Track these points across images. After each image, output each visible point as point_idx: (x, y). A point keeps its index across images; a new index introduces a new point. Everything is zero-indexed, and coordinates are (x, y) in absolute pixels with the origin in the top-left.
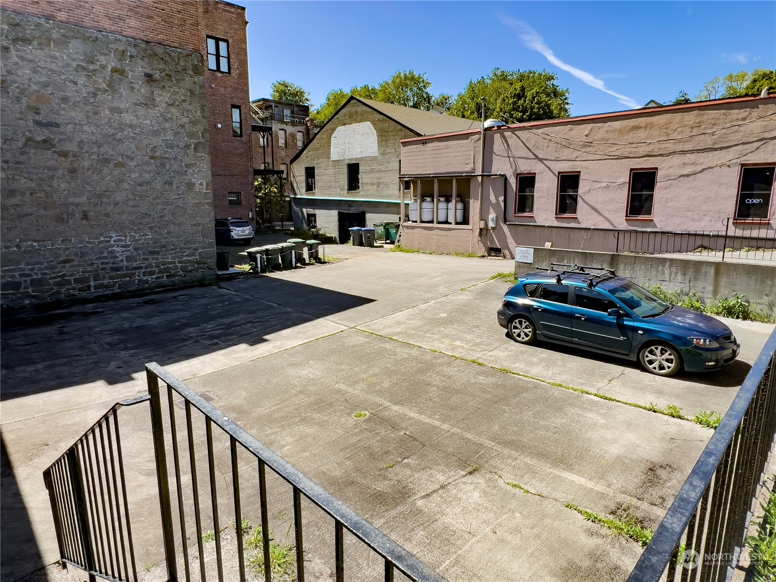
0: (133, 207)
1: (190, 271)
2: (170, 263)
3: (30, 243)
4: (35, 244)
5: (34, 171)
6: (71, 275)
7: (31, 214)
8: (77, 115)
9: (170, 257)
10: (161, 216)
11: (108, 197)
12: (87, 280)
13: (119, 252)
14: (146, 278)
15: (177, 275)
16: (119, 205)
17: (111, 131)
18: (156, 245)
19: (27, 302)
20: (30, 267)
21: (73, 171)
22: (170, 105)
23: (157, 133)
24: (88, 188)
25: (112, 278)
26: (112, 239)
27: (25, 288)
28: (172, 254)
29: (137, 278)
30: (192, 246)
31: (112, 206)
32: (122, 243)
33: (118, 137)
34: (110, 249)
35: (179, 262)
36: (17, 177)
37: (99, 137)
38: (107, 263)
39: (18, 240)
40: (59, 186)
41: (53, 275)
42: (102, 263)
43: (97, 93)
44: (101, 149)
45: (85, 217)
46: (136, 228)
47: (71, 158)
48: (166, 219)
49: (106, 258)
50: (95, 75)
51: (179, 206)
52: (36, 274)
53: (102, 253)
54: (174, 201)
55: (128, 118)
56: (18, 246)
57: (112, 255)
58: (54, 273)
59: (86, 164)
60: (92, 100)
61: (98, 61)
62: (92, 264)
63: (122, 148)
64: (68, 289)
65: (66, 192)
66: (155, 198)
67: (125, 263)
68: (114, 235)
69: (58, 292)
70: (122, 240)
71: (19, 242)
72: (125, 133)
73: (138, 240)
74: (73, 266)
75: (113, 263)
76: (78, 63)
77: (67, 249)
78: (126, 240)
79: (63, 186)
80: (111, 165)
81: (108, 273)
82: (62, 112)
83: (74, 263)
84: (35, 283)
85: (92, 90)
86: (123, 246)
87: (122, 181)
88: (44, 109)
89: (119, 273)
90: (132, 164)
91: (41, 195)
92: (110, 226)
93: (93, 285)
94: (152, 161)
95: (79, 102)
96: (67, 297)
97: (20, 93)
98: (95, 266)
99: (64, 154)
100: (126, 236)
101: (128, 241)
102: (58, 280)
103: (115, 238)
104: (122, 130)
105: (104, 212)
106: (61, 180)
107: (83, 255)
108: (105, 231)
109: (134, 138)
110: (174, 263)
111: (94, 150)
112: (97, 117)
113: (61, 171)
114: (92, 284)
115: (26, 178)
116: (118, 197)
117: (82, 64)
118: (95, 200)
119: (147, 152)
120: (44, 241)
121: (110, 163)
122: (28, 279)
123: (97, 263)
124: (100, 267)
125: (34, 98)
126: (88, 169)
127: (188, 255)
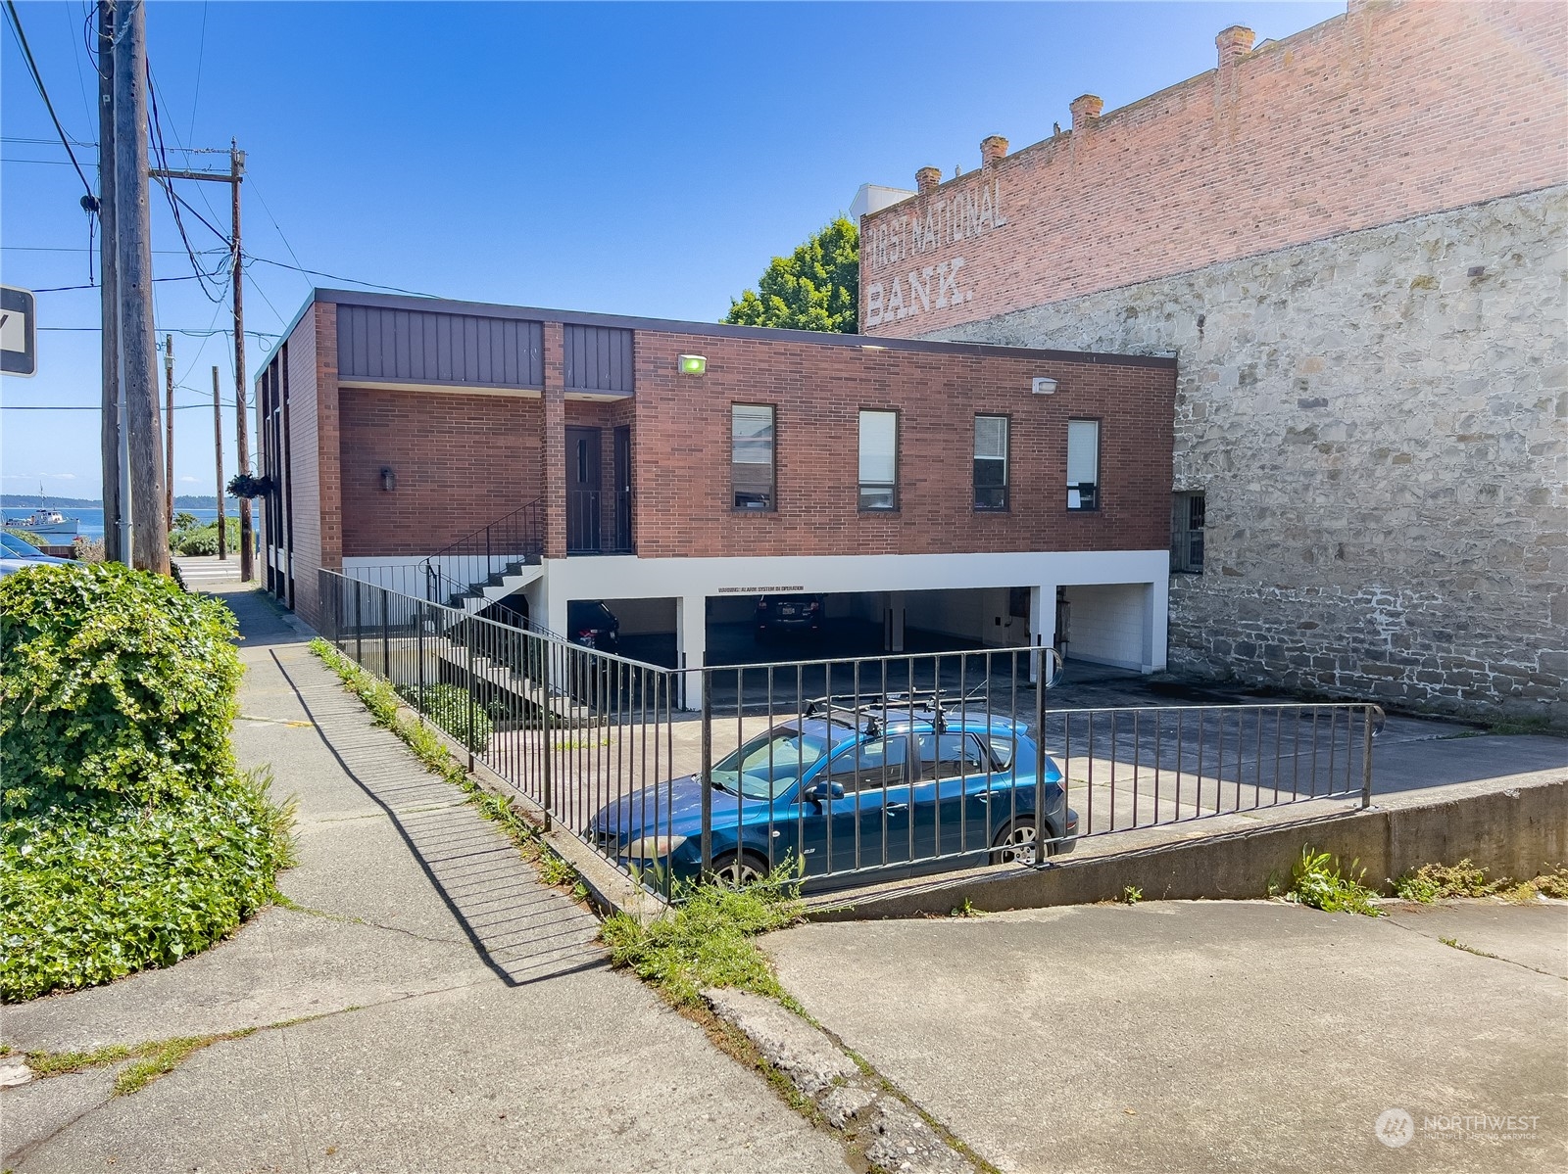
0: (1415, 539)
1: (1517, 695)
2: (1473, 665)
3: (1272, 589)
4: (1277, 592)
5: (1289, 478)
6: (1312, 651)
7: (1276, 546)
8: (1352, 379)
9: (1473, 652)
10: (1465, 562)
11: (1378, 520)
12: (1330, 664)
13: (1382, 624)
14: (1421, 685)
15: (1485, 697)
16: (1393, 536)
17: (1398, 397)
18: (1447, 621)
19: (1260, 679)
20: (1267, 626)
21: (1334, 475)
22: (1513, 319)
23: (1479, 385)
24: (1353, 504)
25: (1365, 669)
26: (1375, 598)
27: (1259, 656)
28: (1477, 646)
29: (1406, 680)
30: (1525, 636)
31: (1382, 536)
32: (1389, 608)
33: (1406, 408)
34: (1368, 616)
35: (1492, 668)
36: (1271, 489)
37: (1377, 411)
38: (1362, 641)
39: (1261, 583)
40: (1314, 500)
41: (1291, 645)
42: (1355, 640)
43: (1384, 333)
44: (1377, 433)
45: (1341, 554)
46: (1414, 581)
47: (1334, 454)
48: (1475, 567)
49: (1361, 631)
50: (1385, 303)
51: (1505, 541)
52: (1273, 640)
53: (1357, 621)
54: (1496, 529)
55: (1429, 367)
56: (1259, 592)
57: (1371, 627)
58: (1292, 641)
59: (1355, 461)
60: (1376, 348)
61: (1394, 276)
62: (1341, 638)
63: (1411, 427)
64: (1306, 673)
65: (1322, 510)
66: (1458, 523)
67: (1389, 647)
68: (1378, 591)
69: (1293, 674)
70: (1389, 603)
71: (1262, 586)
72: (1421, 396)
73: (1415, 607)
74: (1315, 636)
75: (1371, 643)
76: (1364, 291)
77: (1311, 605)
78: (1395, 601)
79: (1321, 500)
80: (1390, 460)
81: (1361, 660)
82: (1335, 380)
83: (1317, 631)
84: (1273, 652)
85: (1379, 331)
86: (1391, 614)
87: (1403, 489)
88: (1313, 381)
89: (1378, 663)
90: (1424, 455)
91: (1292, 516)
92: (1375, 573)
93: (1337, 675)
94: (1462, 446)
95: (1357, 357)
96: (1303, 685)
97: (1290, 363)
98: (1345, 642)
99: (1326, 449)
100: (1397, 596)
101: (1398, 605)
102: (1295, 654)
103: (1379, 597)
104: (1415, 391)
105: (1367, 548)
106: (1318, 492)
107: (1332, 619)
108: (1366, 581)
109: (1433, 405)
110: (1481, 667)
111: (1367, 437)
112: (1379, 376)
113: (1319, 477)
114: (1337, 672)
115: (1279, 490)
116: (1393, 520)
117: (1370, 290)
118: (1358, 525)
119: (1453, 430)
120: (1287, 588)
121: (1387, 457)
122: (1263, 643)
123: (1348, 638)
124: (1351, 645)
125: (1302, 366)
126: (1356, 470)
127: (1512, 656)
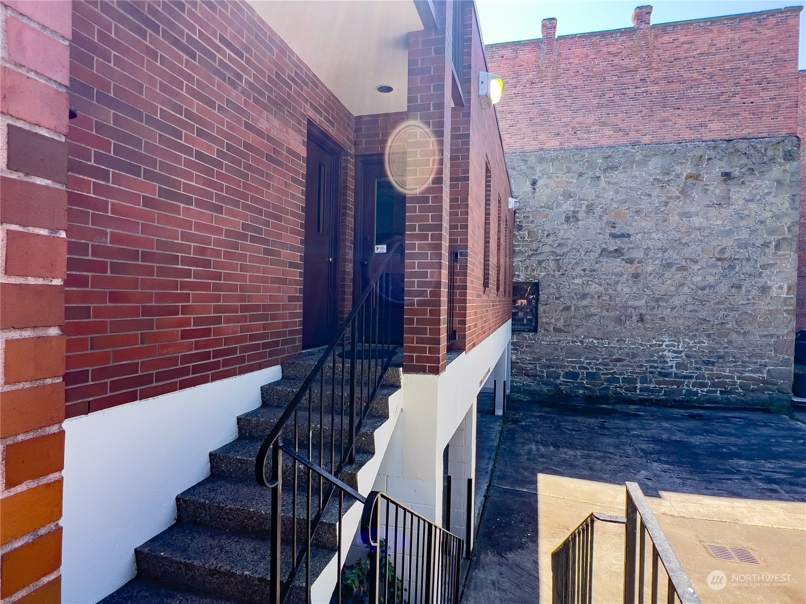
0: (691, 311)
1: (752, 391)
2: (727, 377)
3: (591, 340)
4: (595, 341)
5: (604, 277)
6: (620, 374)
7: (596, 315)
8: (647, 224)
9: (728, 370)
10: (722, 323)
11: (666, 301)
12: (634, 381)
13: (669, 357)
14: (695, 389)
15: (735, 393)
16: (676, 309)
17: (678, 236)
18: (712, 354)
19: (581, 392)
20: (588, 361)
21: (636, 276)
22: (748, 201)
23: (729, 233)
24: (648, 292)
25: (658, 383)
26: (664, 344)
27: (581, 379)
28: (730, 367)
29: (685, 387)
30: (759, 361)
31: (669, 310)
32: (674, 349)
33: (683, 241)
34: (660, 353)
35: (739, 378)
36: (590, 283)
37: (664, 242)
38: (656, 368)
39: (582, 337)
40: (622, 290)
41: (605, 372)
42: (651, 367)
43: (669, 201)
44: (665, 254)
45: (641, 319)
46: (691, 334)
47: (636, 264)
48: (728, 326)
49: (655, 362)
50: (669, 185)
51: (747, 313)
52: (592, 368)
53: (652, 356)
54: (741, 307)
55: (697, 221)
56: (582, 342)
57: (662, 359)
58: (606, 369)
59: (650, 269)
60: (663, 208)
61: (673, 171)
62: (642, 366)
63: (687, 252)
64: (616, 387)
65: (627, 295)
66: (718, 303)
67: (674, 370)
68: (667, 340)
69: (607, 388)
70: (674, 346)
71: (583, 338)
72: (693, 236)
73: (691, 348)
74: (623, 366)
75: (662, 368)
76: (654, 177)
77: (620, 348)
78: (678, 345)
79: (626, 290)
80: (674, 269)
81: (655, 378)
82: (634, 224)
83: (624, 363)
84: (591, 376)
85: (665, 199)
86: (675, 352)
87: (683, 285)
88: (620, 223)
89: (666, 379)
90: (696, 267)
91: (606, 298)
92: (664, 330)
93: (639, 387)
94: (719, 263)
95: (650, 212)
96: (614, 394)
97: (603, 212)
98: (644, 369)
99: (630, 261)
100: (680, 342)
101: (680, 347)
102: (609, 376)
103: (667, 343)
104: (689, 233)
105: (659, 316)
106: (624, 285)
107: (634, 356)
108: (658, 335)
109: (701, 241)
110: (732, 378)
111: (658, 256)
112: (665, 224)
113: (625, 277)
114: (638, 385)
115: (596, 283)
116: (676, 301)
117: (658, 177)
118: (653, 304)
119: (714, 254)
120: (602, 339)
121: (672, 267)
122: (585, 371)
123: (646, 366)
124: (648, 370)
125: (612, 215)
126: (651, 274)
127: (751, 371)
